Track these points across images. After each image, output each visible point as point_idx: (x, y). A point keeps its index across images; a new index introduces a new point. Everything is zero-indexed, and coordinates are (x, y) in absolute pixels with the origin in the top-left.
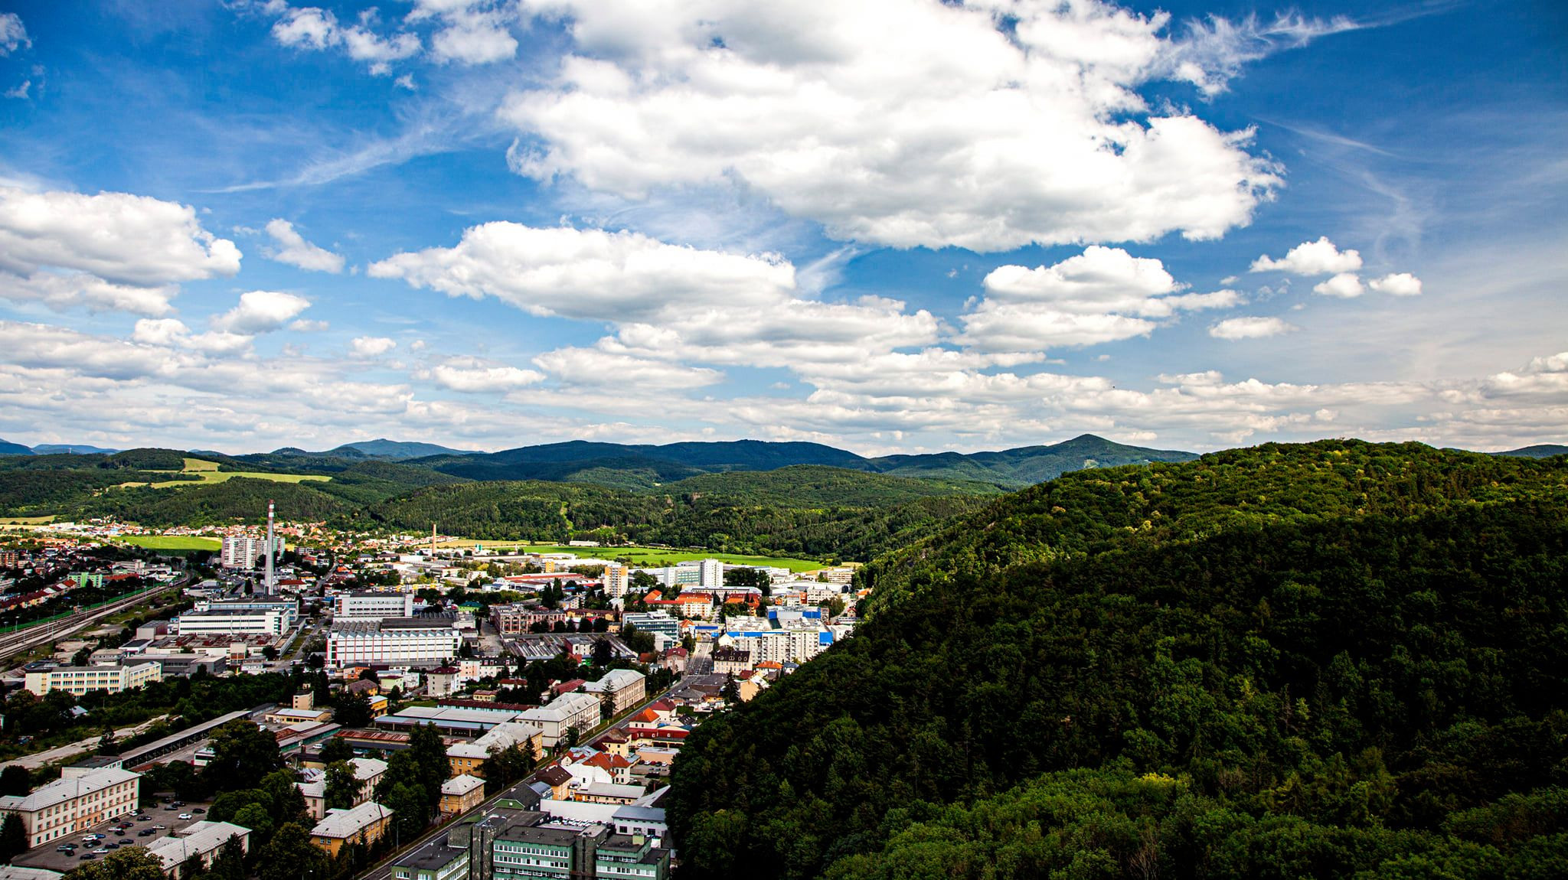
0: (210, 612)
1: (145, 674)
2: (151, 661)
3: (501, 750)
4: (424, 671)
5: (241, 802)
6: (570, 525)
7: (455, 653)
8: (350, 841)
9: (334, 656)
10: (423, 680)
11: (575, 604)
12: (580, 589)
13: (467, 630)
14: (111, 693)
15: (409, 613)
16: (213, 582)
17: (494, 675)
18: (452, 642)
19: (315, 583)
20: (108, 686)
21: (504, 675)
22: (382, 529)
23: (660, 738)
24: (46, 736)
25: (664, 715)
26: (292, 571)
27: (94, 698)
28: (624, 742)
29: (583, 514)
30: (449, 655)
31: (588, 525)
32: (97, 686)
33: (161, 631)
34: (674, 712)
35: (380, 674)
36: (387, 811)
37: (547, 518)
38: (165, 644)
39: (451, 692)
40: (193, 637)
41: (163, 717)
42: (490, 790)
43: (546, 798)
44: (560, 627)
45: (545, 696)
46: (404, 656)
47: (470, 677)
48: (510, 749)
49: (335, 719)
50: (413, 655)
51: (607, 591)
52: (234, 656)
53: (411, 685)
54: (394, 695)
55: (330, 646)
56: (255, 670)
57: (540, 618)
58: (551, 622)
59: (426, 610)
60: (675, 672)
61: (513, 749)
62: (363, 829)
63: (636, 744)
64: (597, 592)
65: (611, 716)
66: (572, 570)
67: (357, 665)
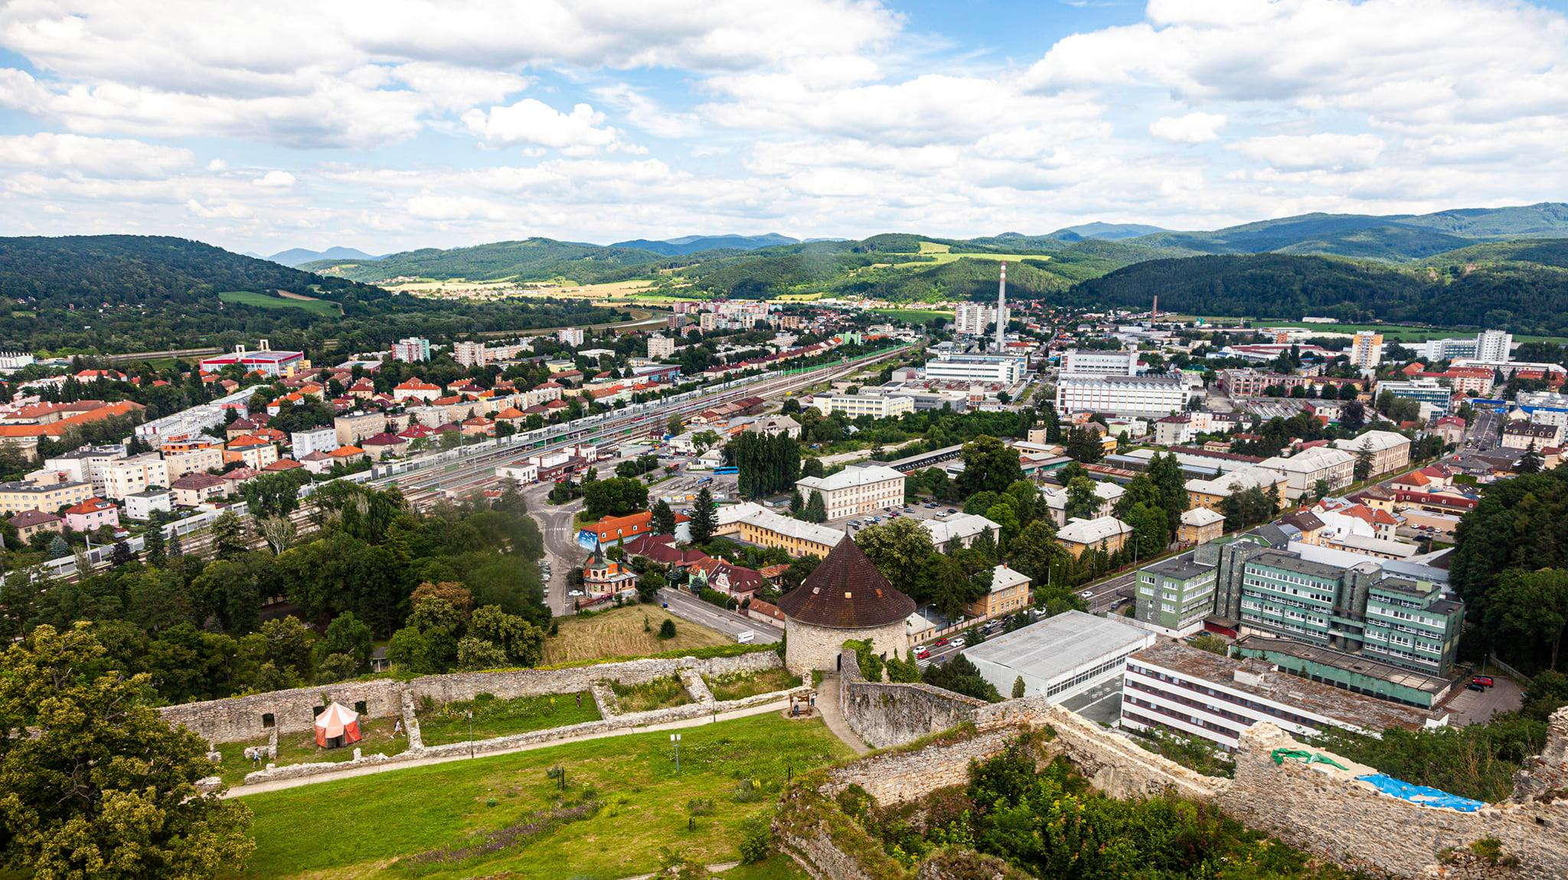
0: (951, 361)
1: (901, 407)
2: (906, 397)
3: (1244, 490)
4: (1150, 422)
5: (991, 502)
6: (1303, 300)
7: (1183, 407)
8: (1092, 547)
9: (1063, 403)
10: (1151, 430)
11: (1314, 372)
12: (1319, 360)
13: (1195, 388)
14: (876, 418)
15: (1132, 373)
16: (950, 344)
17: (1225, 431)
18: (1180, 396)
19: (1038, 348)
20: (874, 412)
21: (1237, 430)
22: (1099, 304)
23: (1433, 502)
24: (832, 445)
25: (1437, 482)
26: (1017, 337)
27: (864, 421)
28: (1388, 500)
29: (1320, 288)
30: (1178, 409)
31: (1326, 300)
32: (865, 412)
33: (911, 376)
34: (1449, 480)
35: (1108, 421)
36: (1126, 528)
37: (1278, 293)
38: (916, 386)
39: (1179, 442)
40: (938, 381)
41: (919, 440)
42: (1229, 527)
43: (1295, 540)
44: (1298, 392)
45: (1286, 451)
46: (1130, 407)
47: (1200, 429)
48: (1254, 490)
49: (1067, 454)
50: (1140, 407)
51: (1352, 362)
52: (973, 398)
53: (1139, 433)
54: (1122, 439)
55: (1059, 393)
56: (993, 409)
57: (1276, 381)
58: (1289, 387)
59: (1148, 372)
60: (1447, 442)
61: (1256, 491)
62: (1104, 540)
63: (1400, 506)
64: (1340, 364)
65: (1365, 478)
66: (1308, 342)
67: (1085, 411)
